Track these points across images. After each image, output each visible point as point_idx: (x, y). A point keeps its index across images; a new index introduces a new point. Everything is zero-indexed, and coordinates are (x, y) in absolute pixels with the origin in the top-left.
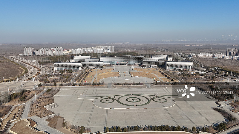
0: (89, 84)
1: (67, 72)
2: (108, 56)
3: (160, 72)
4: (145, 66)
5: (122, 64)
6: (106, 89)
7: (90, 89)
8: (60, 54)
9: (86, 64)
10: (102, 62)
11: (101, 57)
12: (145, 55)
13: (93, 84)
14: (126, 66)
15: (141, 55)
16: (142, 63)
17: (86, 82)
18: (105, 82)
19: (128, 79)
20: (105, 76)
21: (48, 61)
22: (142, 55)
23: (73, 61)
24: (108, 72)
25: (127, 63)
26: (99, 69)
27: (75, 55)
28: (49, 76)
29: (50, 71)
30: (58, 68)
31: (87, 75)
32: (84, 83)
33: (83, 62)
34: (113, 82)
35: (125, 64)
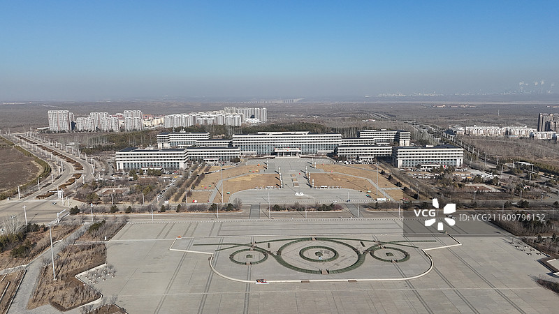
0: (201, 209)
1: (149, 174)
2: (251, 133)
3: (383, 173)
4: (343, 158)
5: (287, 154)
6: (245, 222)
7: (205, 221)
8: (137, 127)
9: (197, 153)
10: (236, 147)
11: (234, 136)
12: (342, 131)
13: (213, 208)
14: (297, 157)
15: (333, 129)
16: (336, 150)
17: (196, 201)
18: (244, 202)
19: (302, 194)
20: (244, 186)
21: (103, 145)
22: (335, 131)
23: (167, 145)
24: (252, 175)
25: (299, 151)
26: (229, 165)
27: (170, 130)
28: (103, 184)
29: (106, 173)
30: (126, 165)
31: (198, 182)
32: (188, 204)
33: (188, 148)
34: (263, 203)
35: (295, 154)
